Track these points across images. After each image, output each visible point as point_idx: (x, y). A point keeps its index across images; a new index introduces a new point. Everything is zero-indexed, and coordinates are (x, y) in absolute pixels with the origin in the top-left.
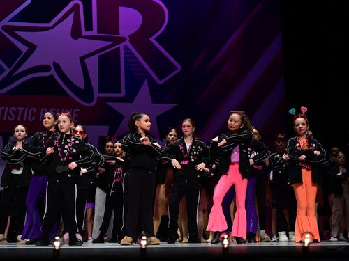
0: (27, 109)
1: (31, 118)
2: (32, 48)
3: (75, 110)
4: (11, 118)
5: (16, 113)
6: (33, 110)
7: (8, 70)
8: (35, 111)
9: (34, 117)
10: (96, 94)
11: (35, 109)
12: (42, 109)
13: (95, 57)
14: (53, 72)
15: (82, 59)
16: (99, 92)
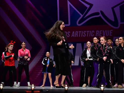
0: (90, 31)
1: (92, 35)
2: (91, 5)
3: (111, 31)
4: (84, 35)
5: (86, 33)
6: (93, 32)
7: (82, 16)
8: (94, 32)
9: (93, 35)
10: (120, 23)
11: (94, 31)
12: (97, 31)
13: (118, 7)
14: (100, 15)
15: (113, 8)
16: (121, 22)
